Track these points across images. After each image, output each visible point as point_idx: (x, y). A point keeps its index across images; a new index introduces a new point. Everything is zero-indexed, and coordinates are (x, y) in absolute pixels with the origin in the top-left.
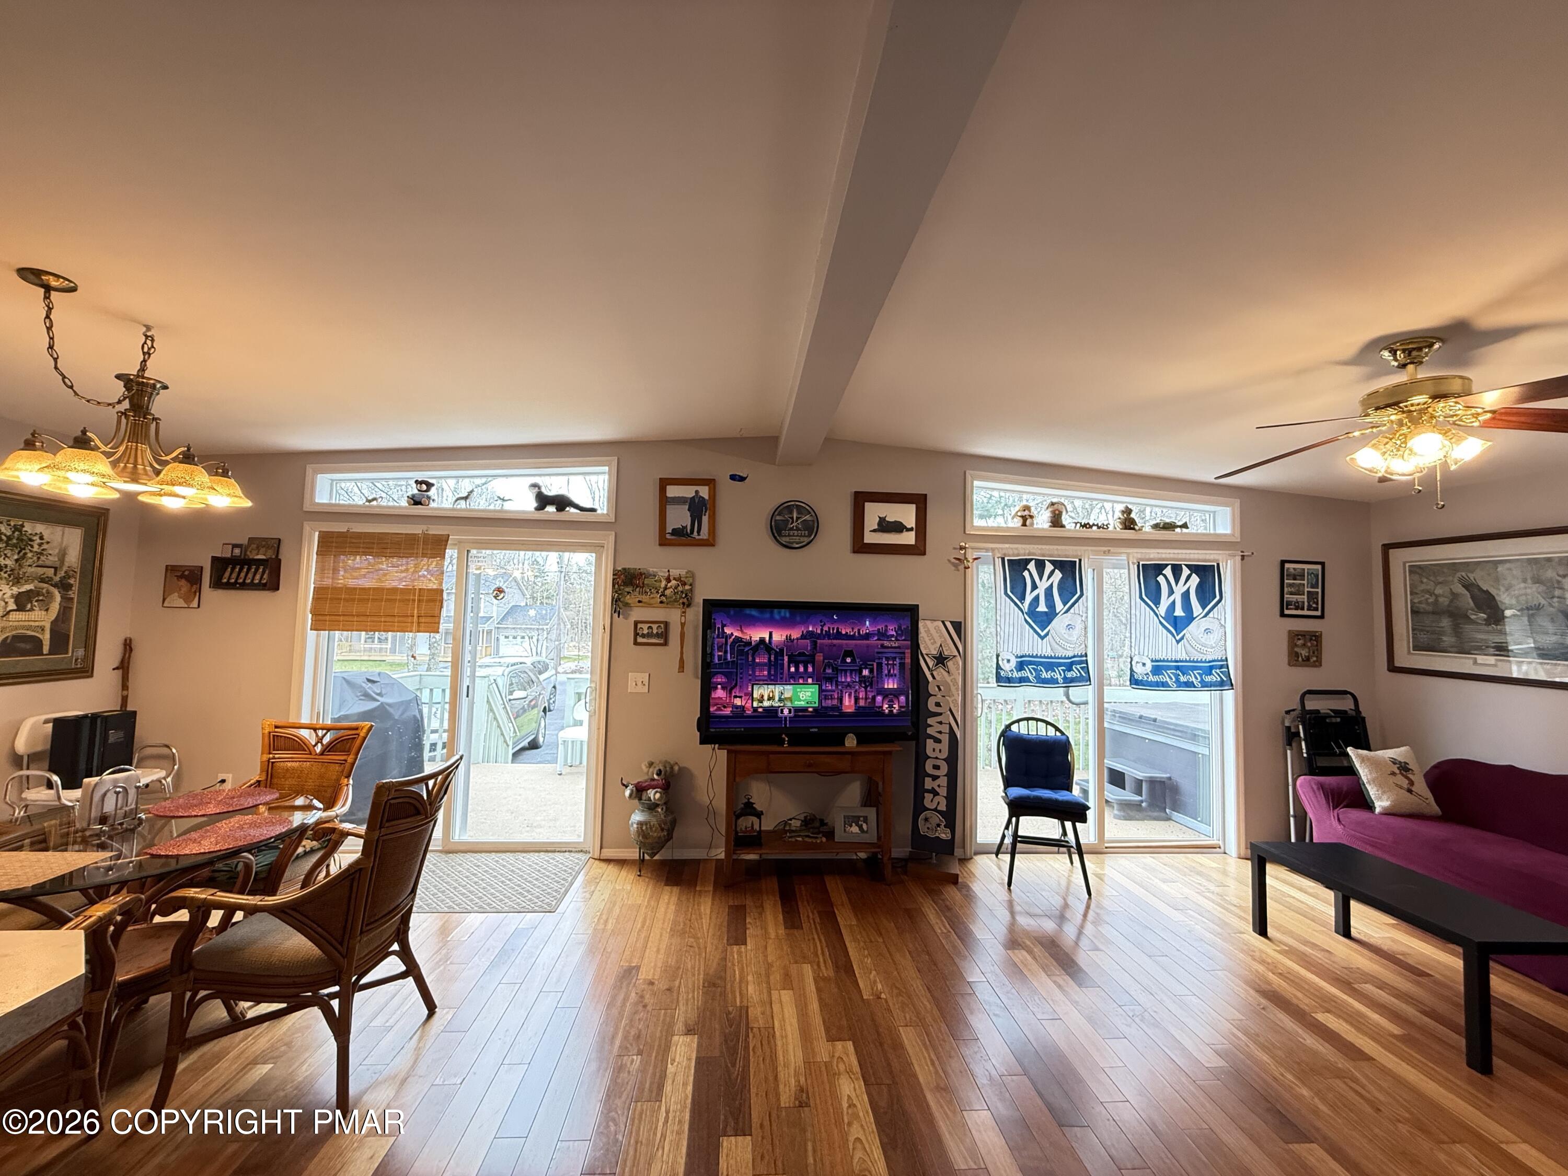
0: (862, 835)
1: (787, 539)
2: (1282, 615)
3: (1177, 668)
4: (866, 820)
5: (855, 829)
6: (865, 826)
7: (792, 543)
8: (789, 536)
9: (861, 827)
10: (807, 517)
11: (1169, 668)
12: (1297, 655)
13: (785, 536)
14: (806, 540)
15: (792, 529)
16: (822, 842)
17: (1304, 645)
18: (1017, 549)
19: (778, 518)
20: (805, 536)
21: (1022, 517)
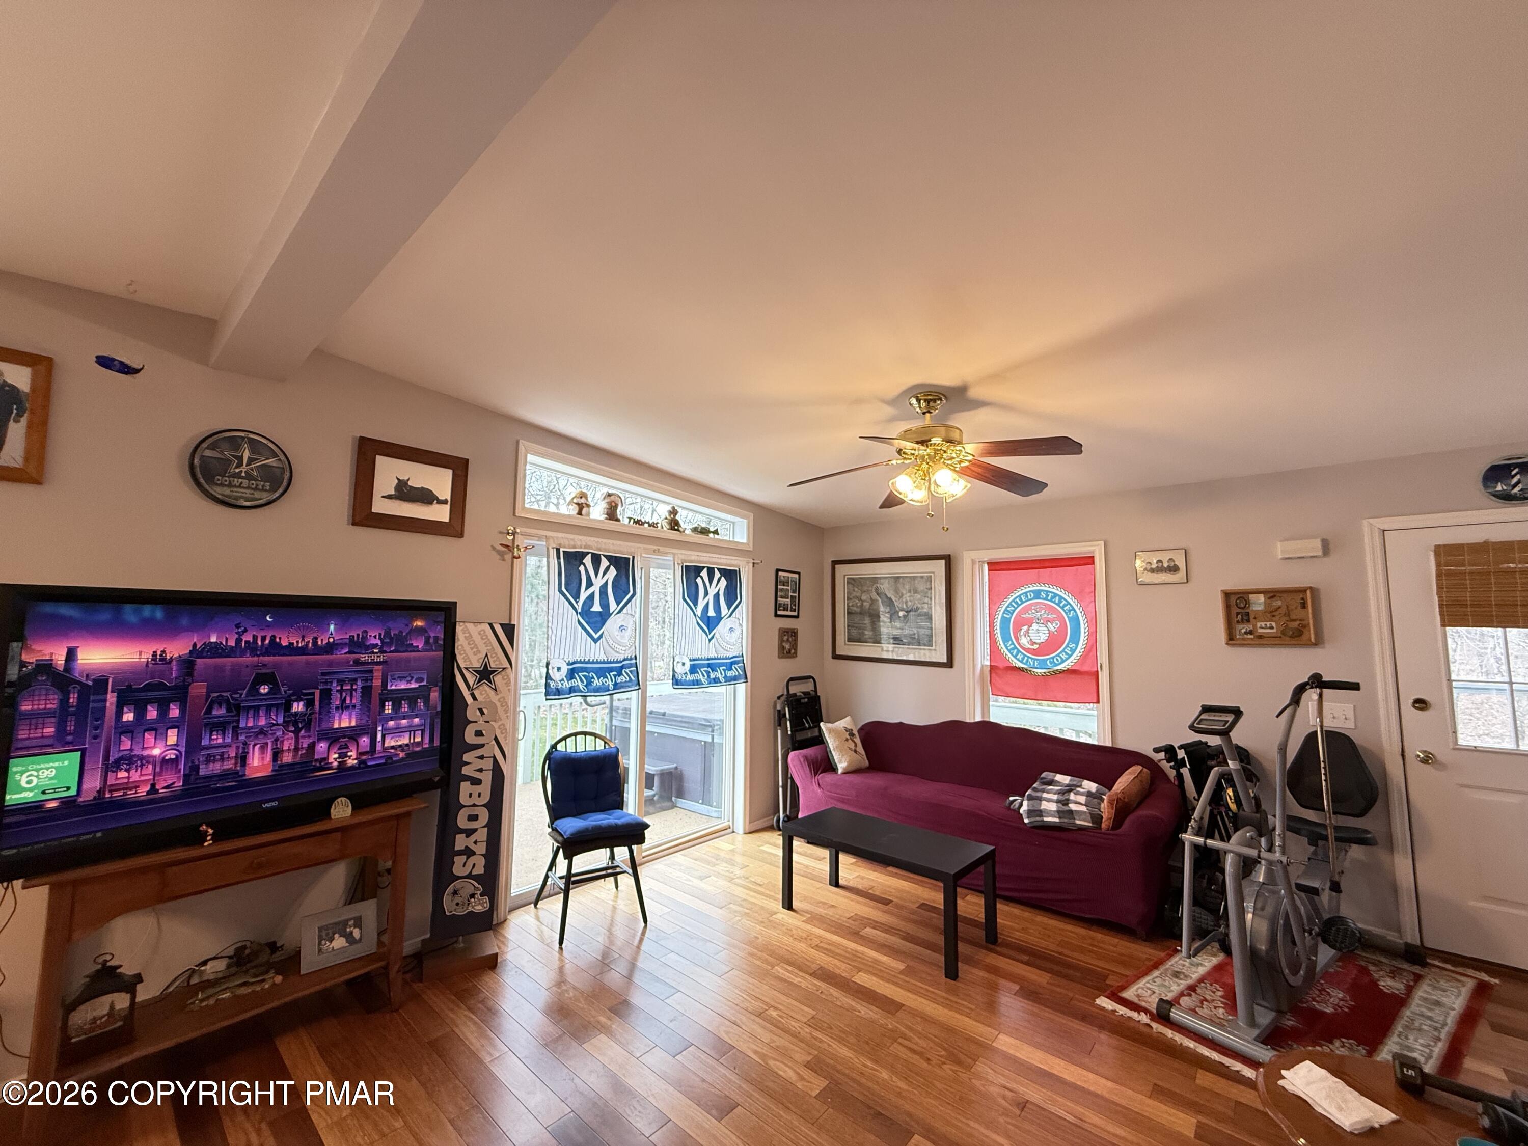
0: (353, 947)
1: (227, 491)
2: (776, 615)
3: (709, 666)
4: (358, 922)
5: (339, 942)
6: (356, 933)
7: (237, 498)
8: (230, 485)
9: (349, 937)
10: (271, 461)
11: (703, 666)
12: (784, 648)
13: (222, 485)
14: (266, 497)
15: (238, 476)
16: (274, 984)
17: (788, 640)
18: (573, 540)
19: (208, 453)
20: (263, 490)
21: (578, 504)
